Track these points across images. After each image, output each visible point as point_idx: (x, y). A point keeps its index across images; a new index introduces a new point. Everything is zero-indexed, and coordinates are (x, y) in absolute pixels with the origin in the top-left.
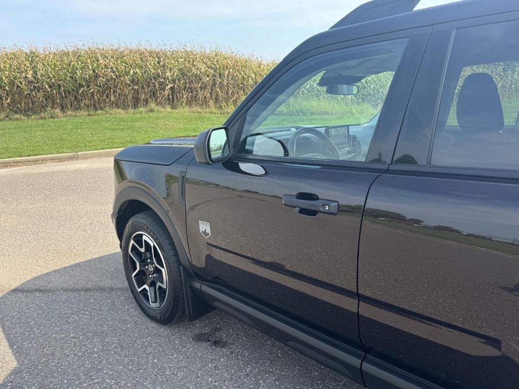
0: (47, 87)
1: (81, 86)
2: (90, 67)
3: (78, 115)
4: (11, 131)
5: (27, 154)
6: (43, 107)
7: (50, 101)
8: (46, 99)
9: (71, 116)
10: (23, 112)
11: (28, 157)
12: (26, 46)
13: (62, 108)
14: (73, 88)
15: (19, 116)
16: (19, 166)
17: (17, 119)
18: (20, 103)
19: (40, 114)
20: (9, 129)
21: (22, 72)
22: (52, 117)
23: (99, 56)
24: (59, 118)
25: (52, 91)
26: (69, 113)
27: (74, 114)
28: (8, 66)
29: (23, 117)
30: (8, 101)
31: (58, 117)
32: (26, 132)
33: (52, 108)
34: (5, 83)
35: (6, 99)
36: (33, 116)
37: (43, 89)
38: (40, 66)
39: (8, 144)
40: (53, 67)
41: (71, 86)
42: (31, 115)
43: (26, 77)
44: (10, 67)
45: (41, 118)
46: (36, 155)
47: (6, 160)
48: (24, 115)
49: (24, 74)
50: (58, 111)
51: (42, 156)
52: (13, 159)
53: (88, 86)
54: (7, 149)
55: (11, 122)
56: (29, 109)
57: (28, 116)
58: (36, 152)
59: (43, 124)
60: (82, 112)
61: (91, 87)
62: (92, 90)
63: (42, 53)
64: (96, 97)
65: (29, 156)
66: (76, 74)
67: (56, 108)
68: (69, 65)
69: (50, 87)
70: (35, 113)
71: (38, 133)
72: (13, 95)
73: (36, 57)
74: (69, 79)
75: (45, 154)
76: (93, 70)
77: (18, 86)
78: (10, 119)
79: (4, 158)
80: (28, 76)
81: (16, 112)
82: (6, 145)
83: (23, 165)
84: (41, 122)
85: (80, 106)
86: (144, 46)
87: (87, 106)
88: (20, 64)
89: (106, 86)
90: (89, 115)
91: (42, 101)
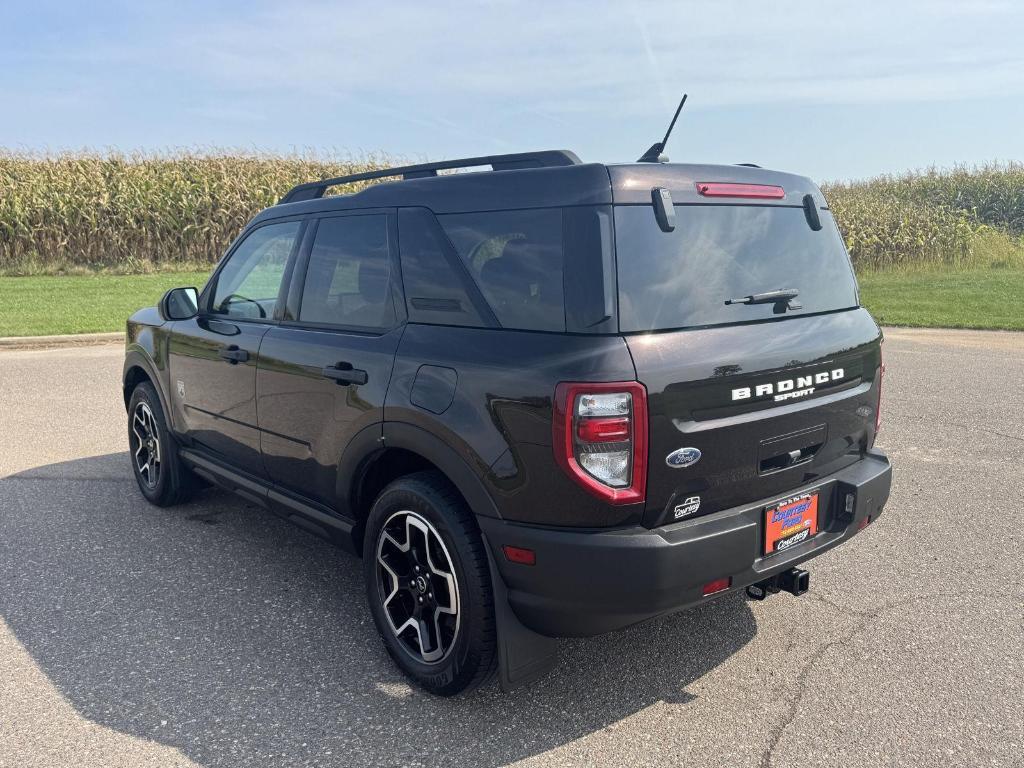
0: (131, 221)
1: (188, 220)
2: (207, 190)
3: (180, 270)
4: (62, 293)
5: (79, 329)
6: (122, 255)
7: (134, 245)
8: (129, 240)
9: (168, 271)
10: (89, 262)
11: (80, 335)
12: (105, 151)
13: (155, 258)
14: (175, 223)
15: (81, 269)
16: (63, 347)
17: (78, 274)
18: (85, 247)
19: (116, 267)
20: (61, 289)
21: (91, 196)
22: (135, 272)
23: (223, 171)
24: (147, 274)
25: (140, 228)
26: (166, 266)
27: (173, 268)
28: (70, 184)
29: (88, 271)
30: (65, 243)
31: (145, 273)
32: (85, 295)
33: (139, 256)
34: (63, 213)
35: (62, 240)
36: (106, 270)
37: (125, 223)
38: (123, 185)
39: (52, 314)
40: (144, 187)
41: (171, 222)
42: (101, 268)
43: (98, 205)
44: (73, 186)
45: (118, 274)
46: (94, 332)
47: (46, 337)
48: (91, 267)
49: (94, 198)
50: (146, 262)
51: (103, 334)
52: (56, 336)
53: (201, 222)
54: (49, 321)
55: (67, 278)
56: (99, 258)
57: (97, 269)
58: (93, 328)
59: (117, 283)
60: (187, 265)
61: (205, 224)
62: (207, 229)
63: (129, 163)
64: (212, 241)
65: (81, 332)
66: (182, 200)
67: (145, 257)
68: (171, 185)
69: (138, 221)
70: (109, 263)
71: (103, 298)
72: (75, 234)
73: (119, 171)
74: (168, 208)
75: (108, 331)
76: (211, 195)
77: (84, 219)
78: (67, 274)
79: (43, 335)
80: (101, 202)
81: (77, 262)
82: (48, 315)
83: (71, 346)
84: (114, 279)
85: (185, 255)
86: (301, 157)
87: (197, 255)
88: (89, 181)
89: (231, 223)
90: (198, 271)
91: (122, 245)
